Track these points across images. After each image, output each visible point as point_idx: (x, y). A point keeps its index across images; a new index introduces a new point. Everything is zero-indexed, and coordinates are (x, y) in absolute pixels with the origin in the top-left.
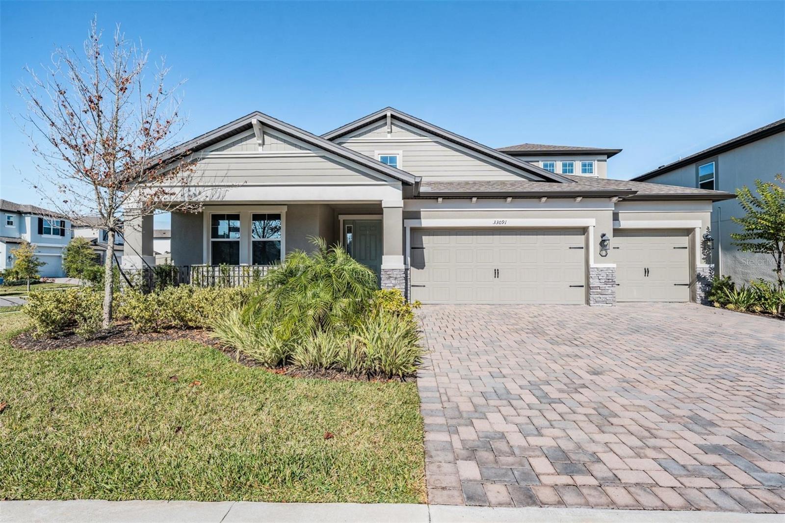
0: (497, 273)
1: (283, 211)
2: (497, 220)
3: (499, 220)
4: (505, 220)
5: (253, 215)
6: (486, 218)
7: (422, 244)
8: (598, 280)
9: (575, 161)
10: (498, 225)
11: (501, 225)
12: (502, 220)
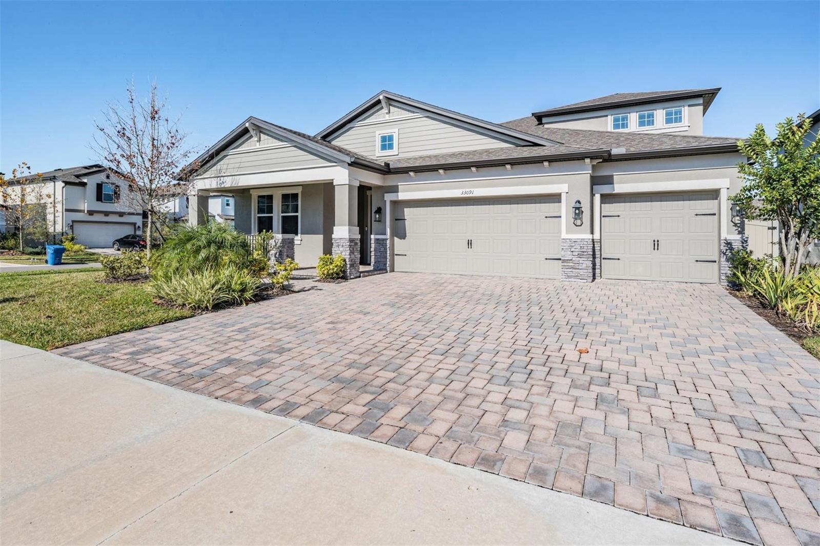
0: (470, 243)
1: (298, 190)
2: (464, 190)
3: (467, 190)
4: (472, 190)
5: (282, 195)
6: (454, 189)
7: (404, 216)
8: (569, 253)
9: (656, 110)
10: (466, 195)
11: (469, 195)
12: (469, 190)
